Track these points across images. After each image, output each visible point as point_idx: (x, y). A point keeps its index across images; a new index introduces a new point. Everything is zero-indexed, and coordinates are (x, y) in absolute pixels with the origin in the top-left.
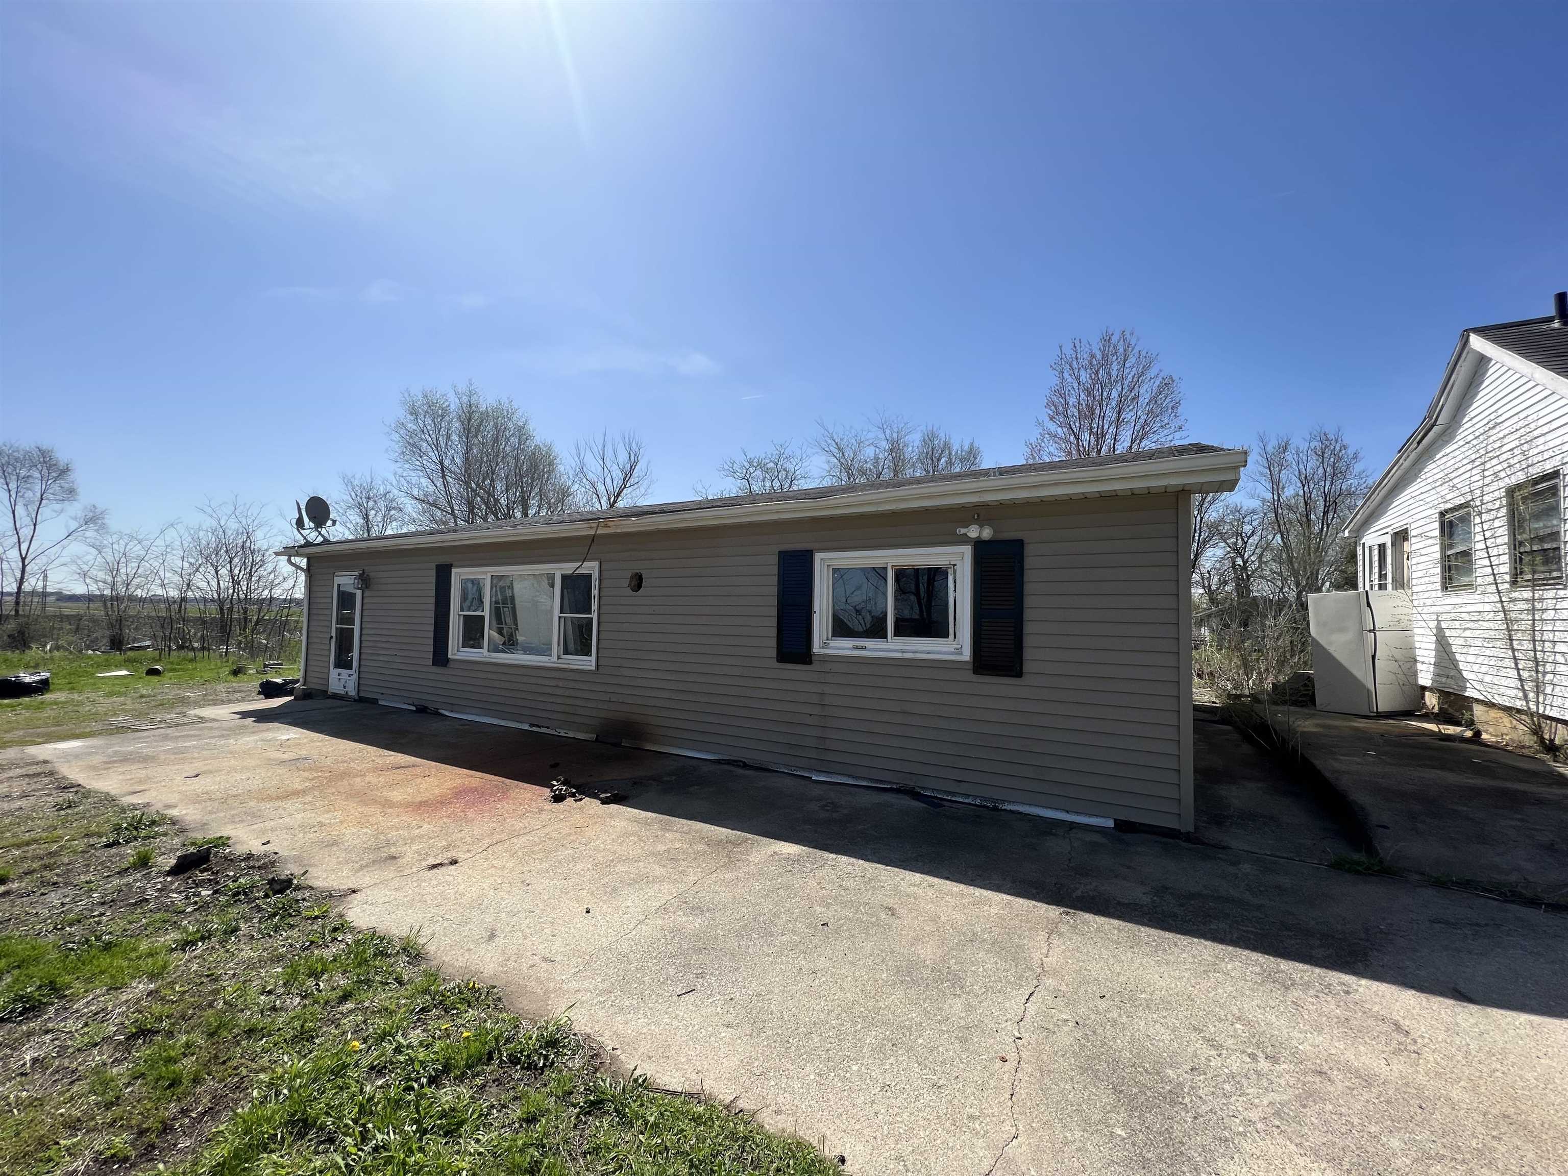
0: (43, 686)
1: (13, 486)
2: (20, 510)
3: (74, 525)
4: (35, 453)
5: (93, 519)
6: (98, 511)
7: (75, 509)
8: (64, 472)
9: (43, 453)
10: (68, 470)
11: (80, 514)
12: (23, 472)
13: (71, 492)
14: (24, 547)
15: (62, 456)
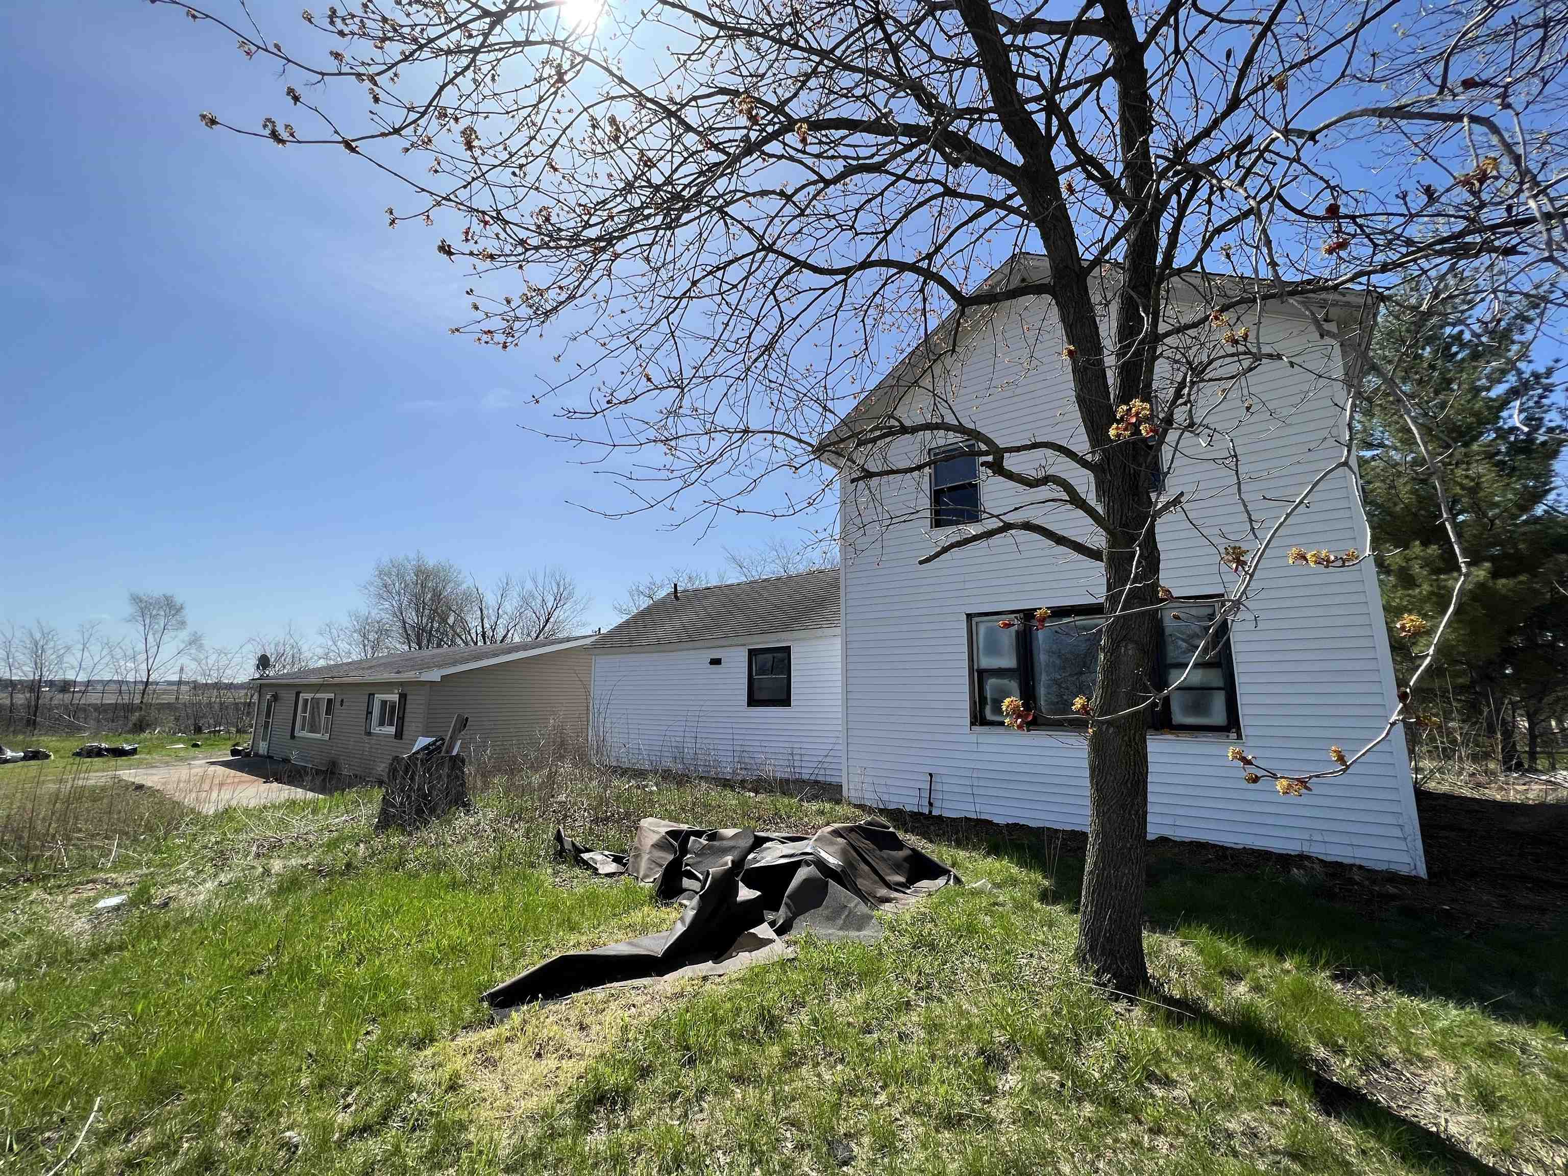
0: (134, 752)
1: (147, 621)
2: (150, 638)
3: (182, 646)
4: (163, 599)
5: (195, 641)
6: (199, 633)
7: (184, 635)
8: (179, 610)
9: (167, 598)
10: (182, 608)
11: (187, 639)
12: (154, 612)
13: (183, 623)
14: (150, 661)
15: (178, 600)
